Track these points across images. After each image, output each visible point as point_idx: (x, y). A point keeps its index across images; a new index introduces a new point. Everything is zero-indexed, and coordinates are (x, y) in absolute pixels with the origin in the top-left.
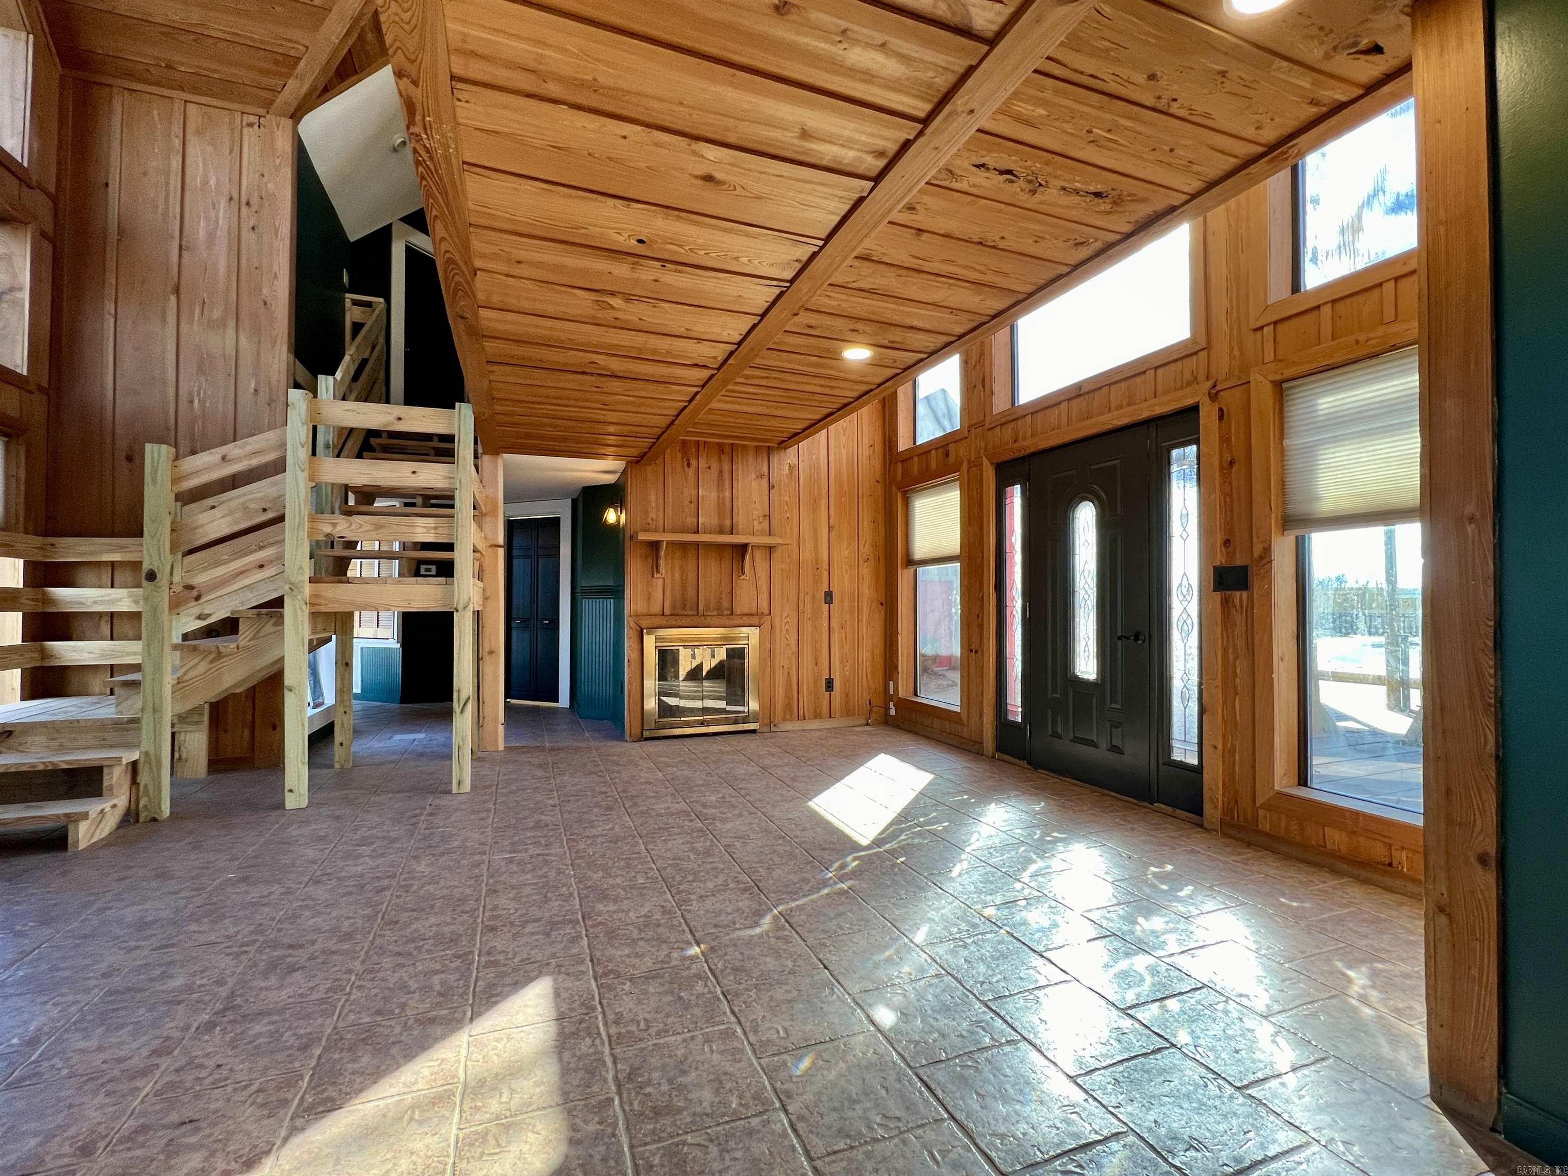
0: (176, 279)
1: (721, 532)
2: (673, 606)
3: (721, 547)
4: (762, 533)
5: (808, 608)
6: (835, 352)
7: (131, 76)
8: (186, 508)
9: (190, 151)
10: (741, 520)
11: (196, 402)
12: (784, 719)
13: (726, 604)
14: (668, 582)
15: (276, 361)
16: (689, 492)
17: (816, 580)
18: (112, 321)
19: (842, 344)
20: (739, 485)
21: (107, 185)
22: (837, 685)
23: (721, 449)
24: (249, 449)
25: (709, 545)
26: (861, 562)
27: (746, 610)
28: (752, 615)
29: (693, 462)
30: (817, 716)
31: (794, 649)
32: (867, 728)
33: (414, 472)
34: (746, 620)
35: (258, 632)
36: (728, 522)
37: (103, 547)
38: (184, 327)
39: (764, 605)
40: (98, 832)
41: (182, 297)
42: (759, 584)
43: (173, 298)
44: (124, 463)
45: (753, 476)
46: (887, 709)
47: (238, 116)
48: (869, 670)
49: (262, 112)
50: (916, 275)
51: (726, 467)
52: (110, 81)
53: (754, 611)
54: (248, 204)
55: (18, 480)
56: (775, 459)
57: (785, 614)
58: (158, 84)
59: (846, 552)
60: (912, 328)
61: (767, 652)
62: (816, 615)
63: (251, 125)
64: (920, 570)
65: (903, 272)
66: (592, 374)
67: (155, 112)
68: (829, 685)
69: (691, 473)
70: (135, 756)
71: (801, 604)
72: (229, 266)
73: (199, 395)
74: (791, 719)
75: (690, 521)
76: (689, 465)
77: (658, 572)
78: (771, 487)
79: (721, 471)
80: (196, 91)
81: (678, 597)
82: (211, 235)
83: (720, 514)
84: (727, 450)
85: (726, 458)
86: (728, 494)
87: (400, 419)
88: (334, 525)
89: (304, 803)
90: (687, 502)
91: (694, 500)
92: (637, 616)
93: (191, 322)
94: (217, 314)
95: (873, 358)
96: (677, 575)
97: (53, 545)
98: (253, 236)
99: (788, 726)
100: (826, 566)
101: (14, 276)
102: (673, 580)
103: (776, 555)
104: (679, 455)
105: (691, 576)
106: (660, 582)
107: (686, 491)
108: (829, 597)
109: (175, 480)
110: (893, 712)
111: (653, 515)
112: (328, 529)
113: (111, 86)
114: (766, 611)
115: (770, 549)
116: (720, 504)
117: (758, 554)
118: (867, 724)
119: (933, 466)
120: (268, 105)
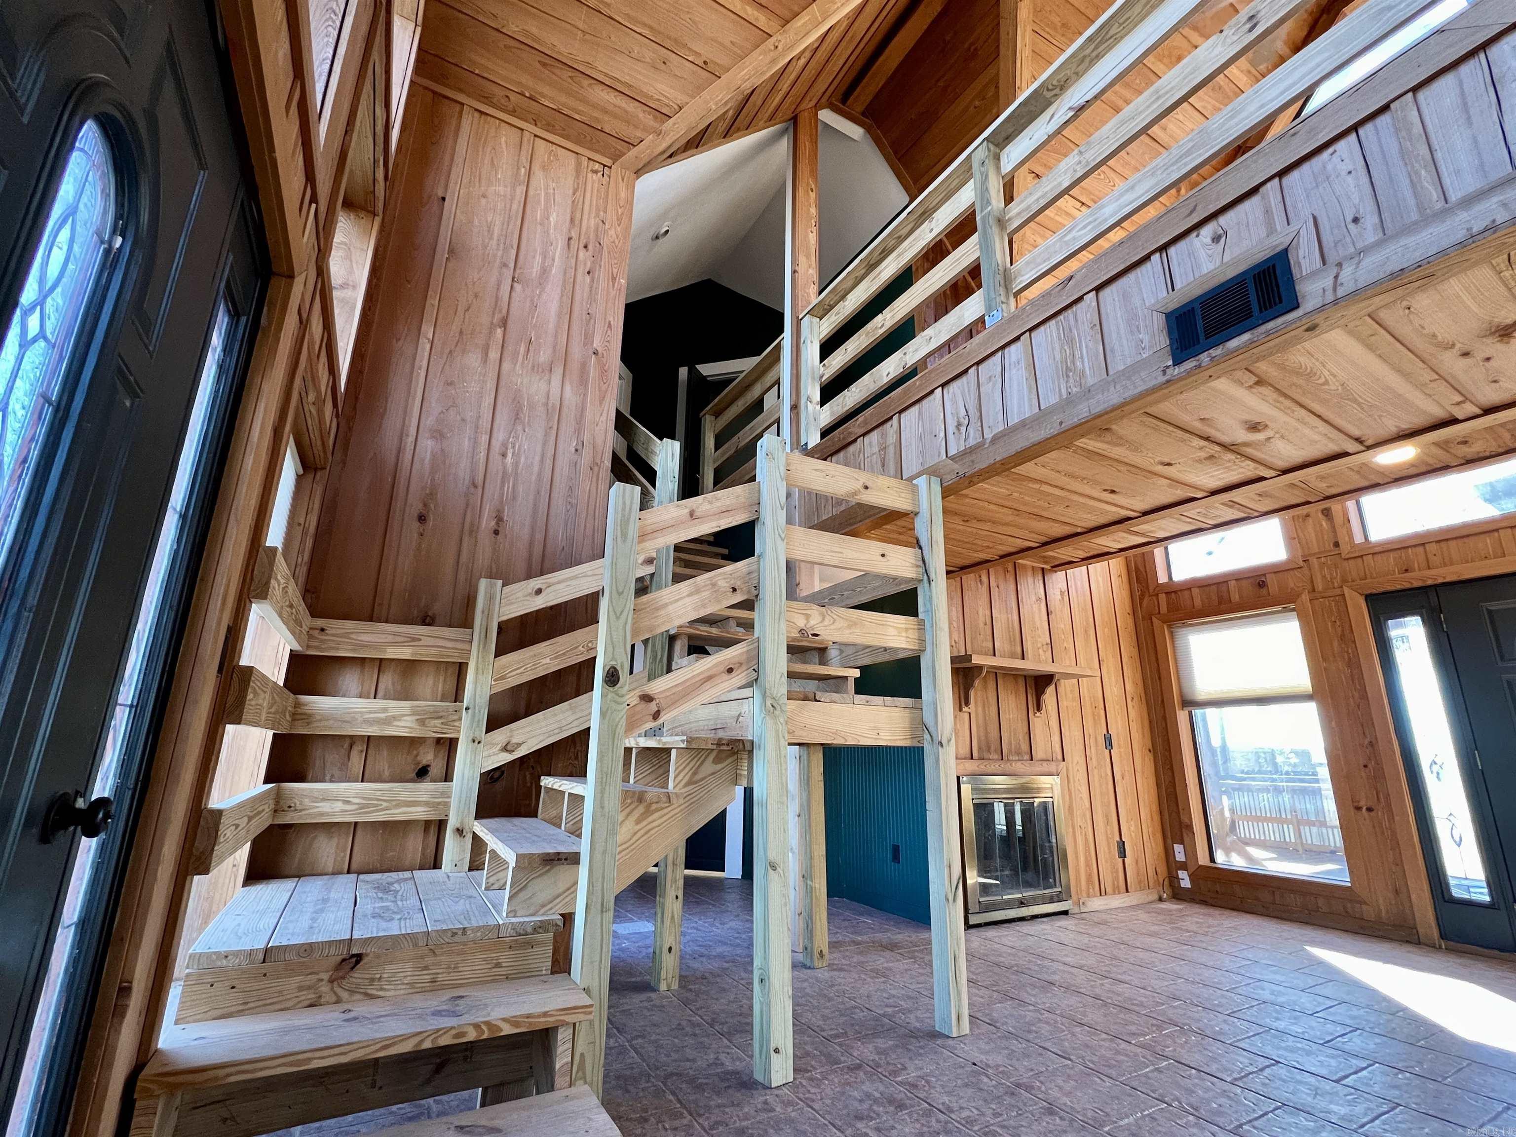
0: (504, 311)
5: (1093, 754)
7: (486, 99)
8: (507, 589)
9: (533, 183)
11: (510, 455)
13: (1025, 748)
15: (604, 418)
17: (1096, 721)
18: (428, 346)
21: (444, 199)
22: (1128, 849)
24: (717, 505)
28: (1049, 761)
30: (1116, 890)
31: (1088, 803)
33: (883, 555)
35: (695, 774)
37: (390, 638)
38: (506, 366)
41: (508, 330)
43: (499, 331)
44: (416, 524)
45: (1034, 595)
47: (585, 161)
49: (608, 162)
52: (461, 98)
53: (1050, 757)
54: (586, 247)
55: (305, 533)
57: (1076, 759)
58: (513, 113)
62: (1101, 762)
63: (596, 172)
67: (503, 139)
68: (1122, 849)
71: (1087, 750)
72: (561, 306)
73: (514, 447)
78: (1049, 613)
80: (549, 127)
82: (544, 272)
83: (1012, 638)
87: (866, 488)
88: (807, 617)
89: (790, 1073)
93: (514, 361)
94: (544, 357)
97: (322, 630)
98: (588, 278)
99: (1097, 904)
100: (1102, 705)
101: (351, 272)
108: (1108, 741)
109: (639, 538)
112: (801, 623)
113: (463, 104)
116: (1011, 627)
118: (1162, 900)
120: (616, 157)
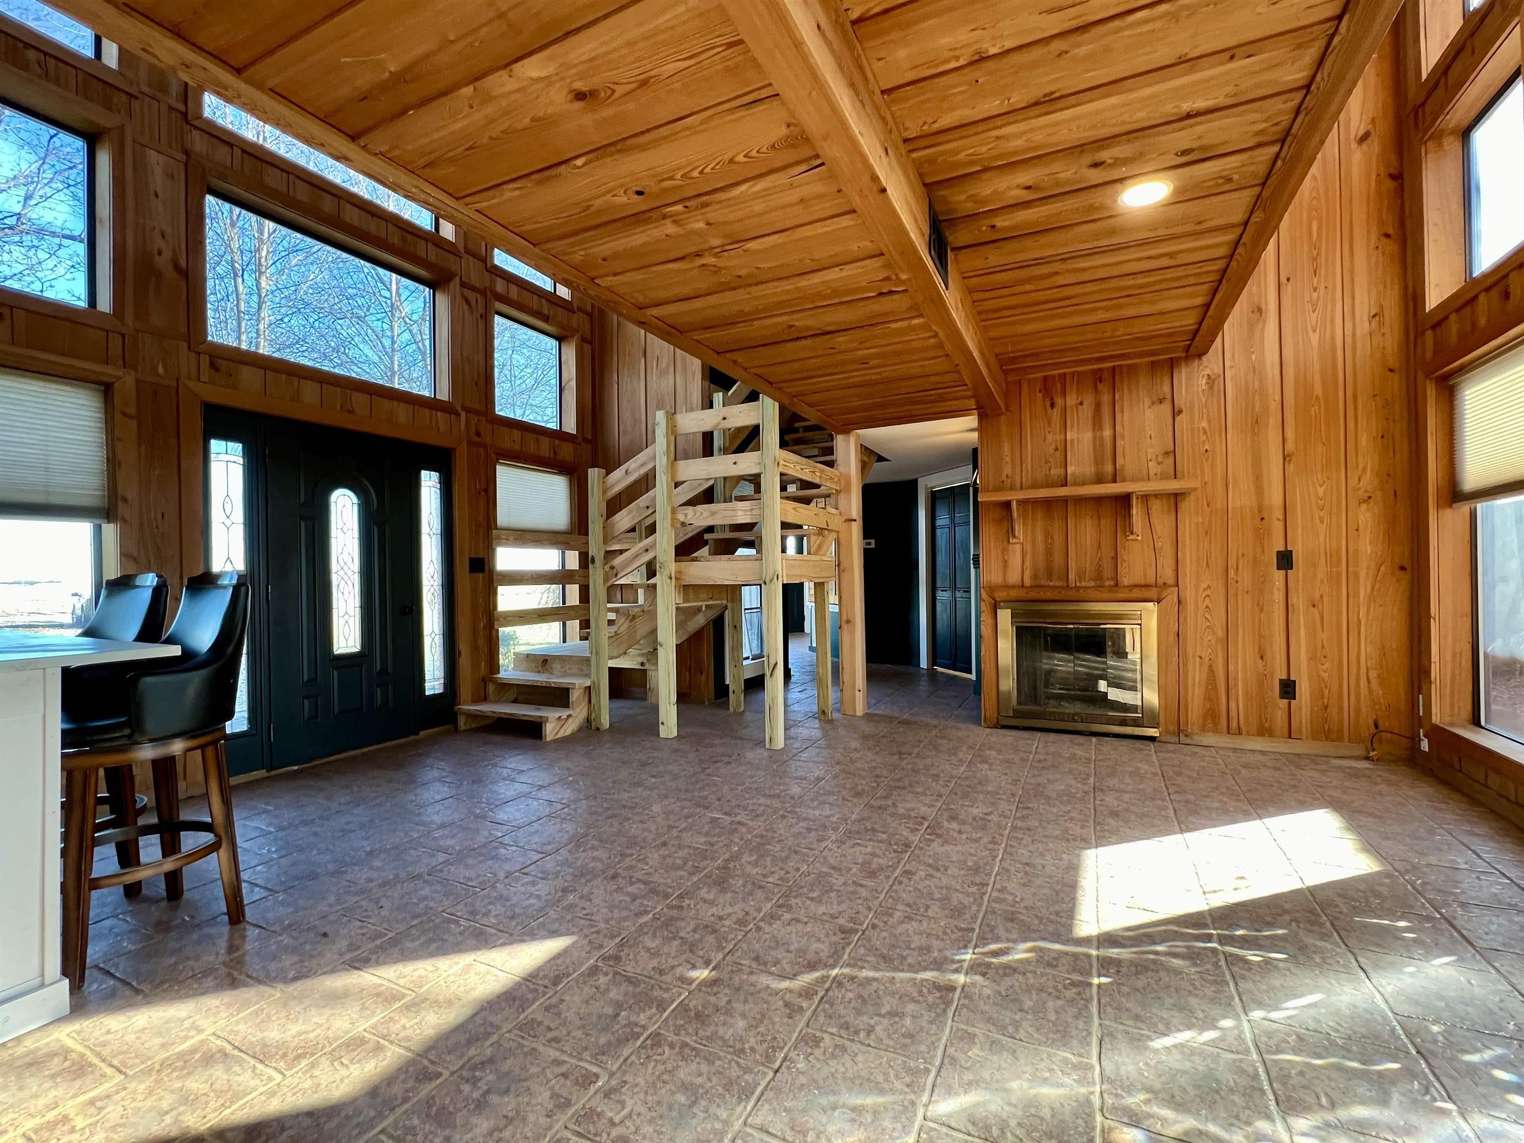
0: (644, 346)
1: (1099, 479)
2: (1035, 576)
3: (1098, 500)
4: (1164, 477)
5: (1246, 578)
6: (1102, 207)
10: (1127, 461)
12: (1203, 729)
13: (1108, 571)
14: (1029, 548)
15: (695, 389)
16: (1054, 438)
17: (1261, 536)
19: (1109, 190)
20: (1125, 419)
22: (1303, 689)
23: (1097, 377)
24: (639, 463)
25: (1080, 500)
26: (1353, 503)
27: (1137, 579)
28: (1147, 586)
29: (1059, 401)
30: (1264, 731)
31: (1221, 633)
32: (1365, 764)
33: (735, 463)
34: (1137, 593)
36: (1109, 468)
38: (649, 379)
39: (1168, 574)
40: (562, 731)
41: (647, 357)
42: (1158, 544)
45: (1147, 402)
46: (1415, 740)
48: (1373, 674)
50: (1086, 36)
51: (1106, 398)
53: (1151, 580)
56: (1182, 374)
57: (1204, 585)
59: (1321, 491)
60: (1189, 116)
61: (1172, 637)
62: (1261, 584)
64: (1481, 507)
65: (1057, 45)
66: (806, 337)
68: (1288, 689)
69: (1056, 413)
70: (588, 683)
71: (1232, 573)
74: (1216, 731)
75: (1056, 472)
76: (1052, 405)
77: (1014, 536)
78: (1176, 413)
79: (1098, 407)
81: (1042, 564)
83: (1098, 460)
84: (1106, 375)
85: (1102, 387)
86: (1107, 433)
87: (725, 418)
88: (686, 514)
89: (675, 733)
90: (1051, 450)
91: (1061, 447)
92: (990, 588)
93: (652, 374)
94: (664, 364)
95: (1178, 191)
96: (1040, 539)
99: (1210, 739)
100: (1279, 514)
102: (1034, 544)
103: (1186, 506)
104: (1040, 396)
105: (1058, 539)
106: (1018, 547)
107: (1050, 437)
108: (1285, 560)
109: (604, 492)
110: (1425, 745)
111: (1007, 470)
112: (682, 519)
114: (1171, 581)
115: (1176, 497)
116: (1098, 443)
117: (1156, 506)
118: (1367, 758)
119: (1483, 321)
